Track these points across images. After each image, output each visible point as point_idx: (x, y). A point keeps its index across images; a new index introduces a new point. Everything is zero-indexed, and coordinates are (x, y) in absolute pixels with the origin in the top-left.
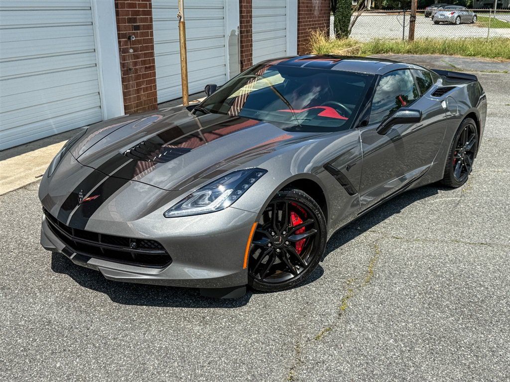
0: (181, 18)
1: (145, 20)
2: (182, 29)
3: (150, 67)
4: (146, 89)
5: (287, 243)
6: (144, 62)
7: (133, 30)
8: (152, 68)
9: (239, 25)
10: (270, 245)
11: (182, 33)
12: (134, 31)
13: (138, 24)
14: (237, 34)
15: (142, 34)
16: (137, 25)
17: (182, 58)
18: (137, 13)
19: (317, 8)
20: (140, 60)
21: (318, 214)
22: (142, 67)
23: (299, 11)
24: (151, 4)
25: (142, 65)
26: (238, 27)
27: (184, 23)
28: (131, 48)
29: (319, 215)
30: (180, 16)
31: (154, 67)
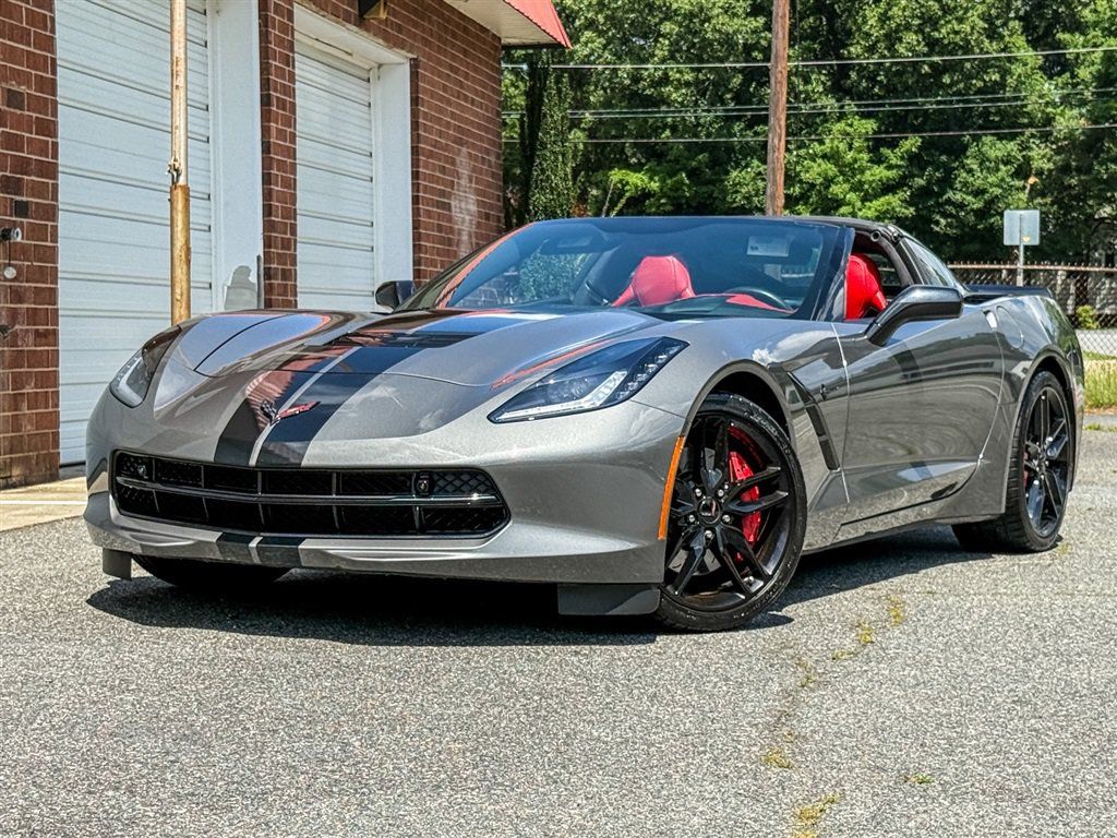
0: (178, 175)
1: (39, 190)
2: (180, 206)
3: (46, 334)
4: (34, 401)
5: (727, 518)
6: (33, 316)
7: (11, 216)
8: (51, 338)
9: (260, 251)
10: (692, 519)
11: (179, 218)
12: (14, 219)
13: (25, 199)
14: (253, 278)
15: (33, 230)
16: (22, 202)
17: (178, 291)
18: (23, 166)
19: (465, 238)
20: (25, 306)
21: (788, 454)
22: (27, 331)
23: (417, 237)
24: (57, 143)
25: (28, 325)
26: (259, 258)
27: (186, 190)
28: (10, 265)
29: (791, 457)
30: (177, 170)
31: (55, 333)
